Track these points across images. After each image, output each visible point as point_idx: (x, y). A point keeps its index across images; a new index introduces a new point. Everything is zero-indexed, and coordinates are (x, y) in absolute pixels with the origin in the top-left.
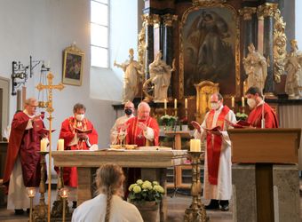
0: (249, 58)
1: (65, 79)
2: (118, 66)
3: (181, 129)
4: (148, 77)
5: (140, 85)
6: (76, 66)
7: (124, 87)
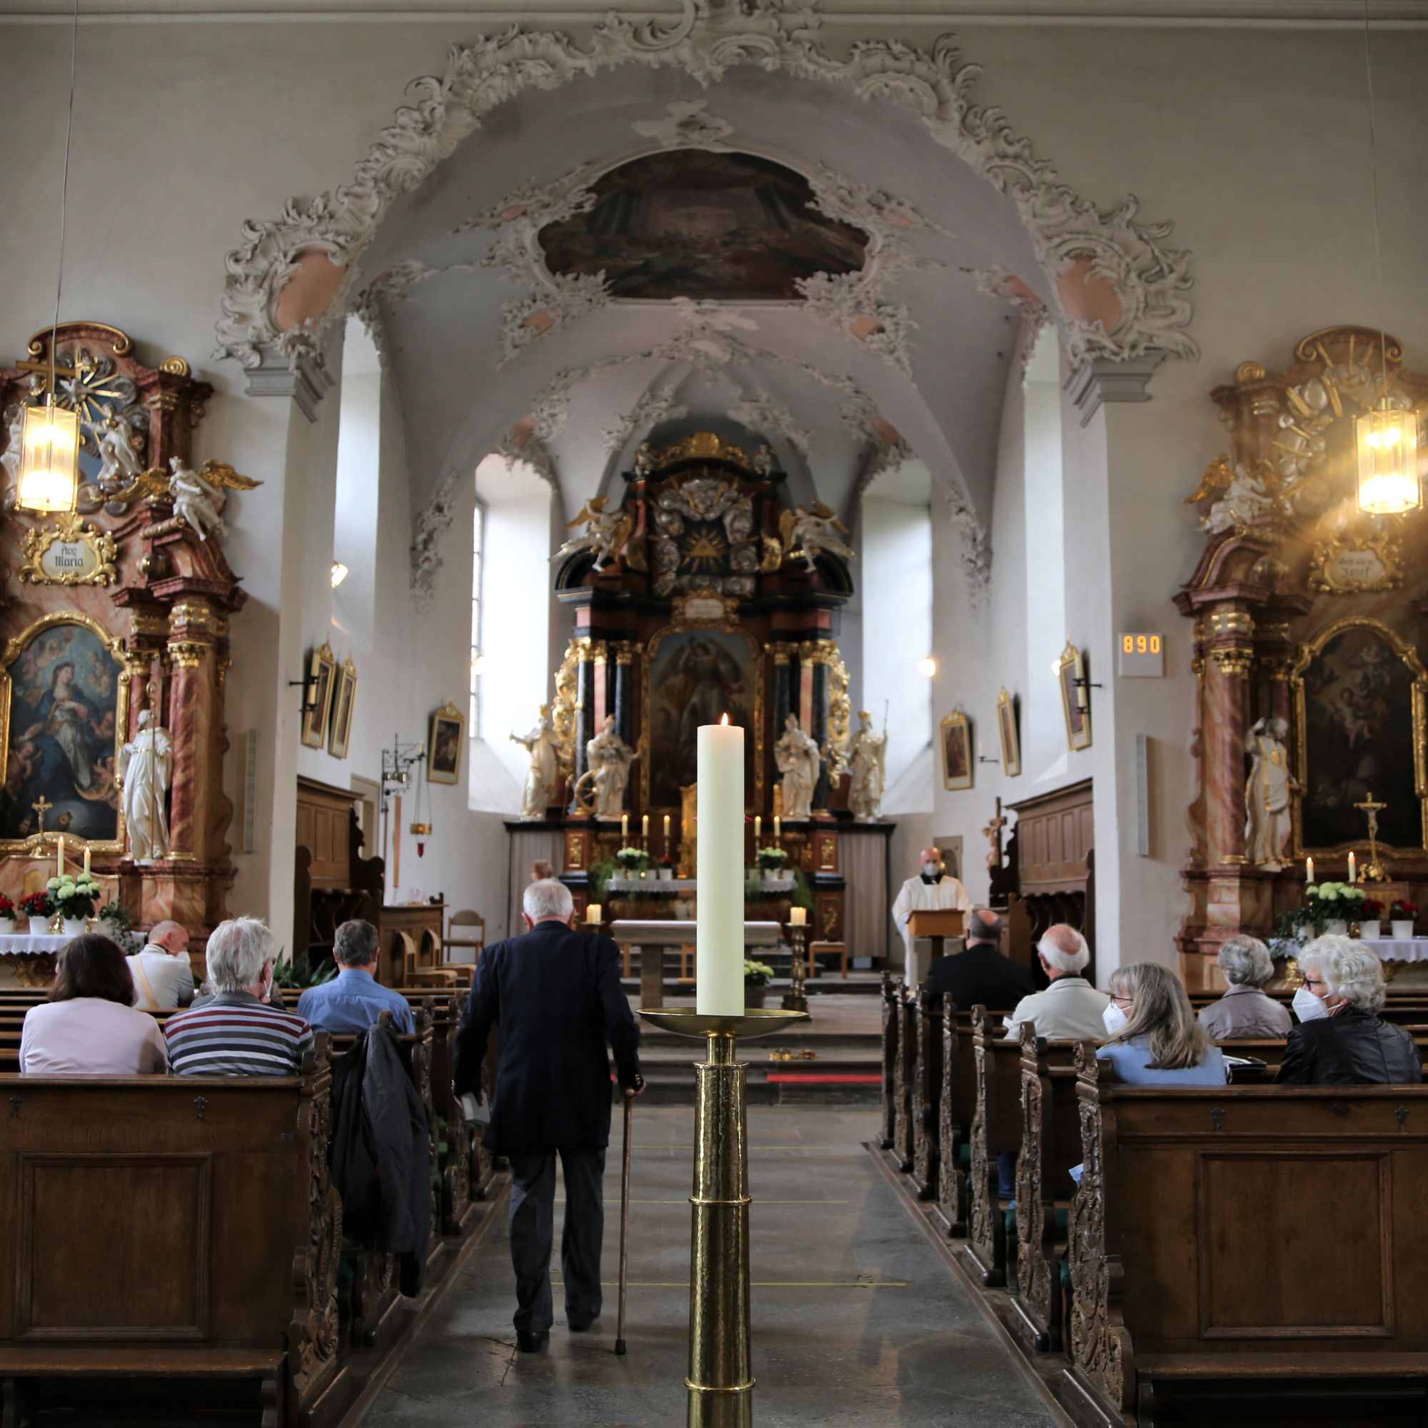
0: (785, 740)
1: (435, 774)
2: (518, 740)
3: (658, 877)
4: (585, 769)
5: (562, 779)
6: (451, 744)
7: (531, 784)
